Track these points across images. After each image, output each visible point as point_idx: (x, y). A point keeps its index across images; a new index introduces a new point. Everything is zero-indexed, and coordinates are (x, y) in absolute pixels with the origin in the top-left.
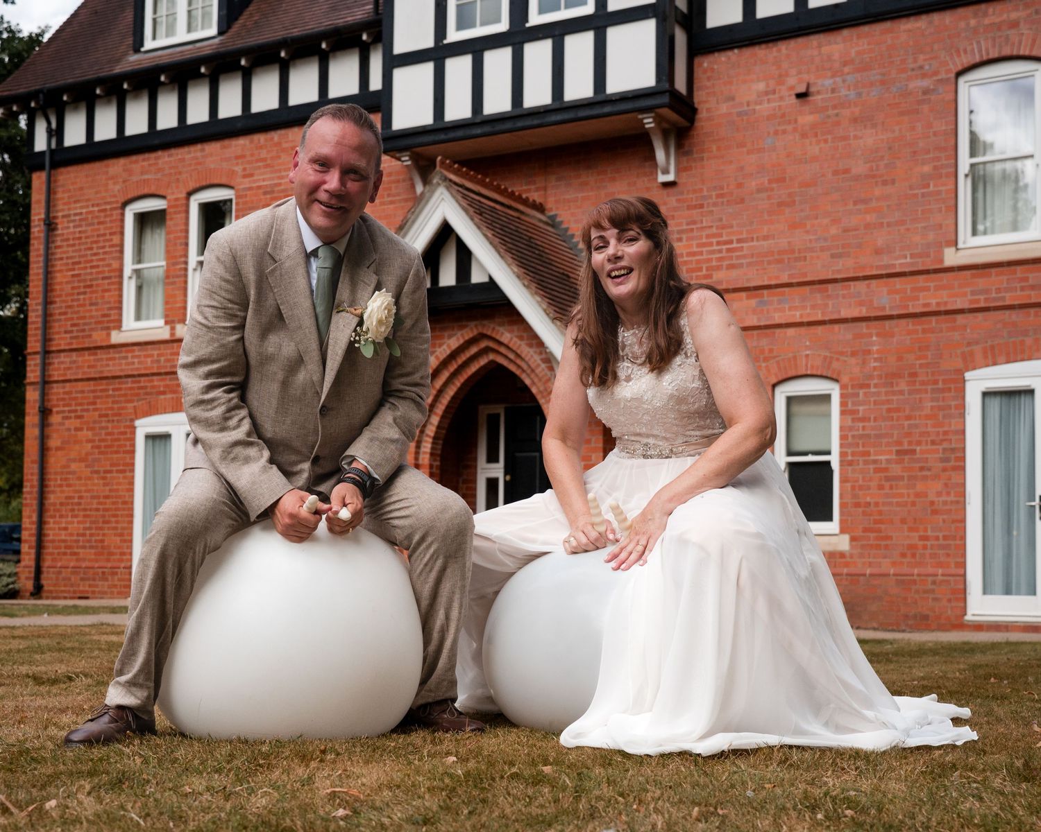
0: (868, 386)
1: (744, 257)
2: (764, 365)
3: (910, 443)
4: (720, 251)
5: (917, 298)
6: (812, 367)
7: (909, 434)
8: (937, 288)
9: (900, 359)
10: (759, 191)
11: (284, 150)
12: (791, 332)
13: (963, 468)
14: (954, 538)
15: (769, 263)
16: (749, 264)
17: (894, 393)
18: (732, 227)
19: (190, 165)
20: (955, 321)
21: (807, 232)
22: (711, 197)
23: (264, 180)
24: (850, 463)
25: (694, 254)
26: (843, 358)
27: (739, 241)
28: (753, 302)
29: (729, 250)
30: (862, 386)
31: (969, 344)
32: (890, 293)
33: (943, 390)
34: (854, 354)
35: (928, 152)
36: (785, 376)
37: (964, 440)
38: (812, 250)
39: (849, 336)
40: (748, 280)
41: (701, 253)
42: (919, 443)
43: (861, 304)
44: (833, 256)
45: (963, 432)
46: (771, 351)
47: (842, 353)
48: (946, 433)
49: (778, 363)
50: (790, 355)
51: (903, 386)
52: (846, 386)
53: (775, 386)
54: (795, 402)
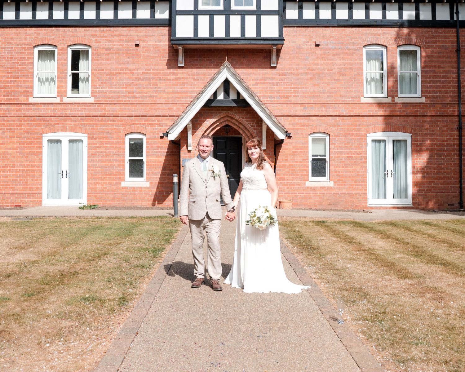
0: (339, 136)
1: (299, 93)
2: (306, 128)
3: (351, 154)
4: (291, 91)
5: (353, 111)
6: (322, 129)
7: (351, 152)
8: (359, 109)
9: (348, 129)
10: (304, 73)
11: (115, 35)
12: (315, 118)
13: (366, 162)
14: (364, 182)
15: (307, 96)
16: (301, 96)
17: (346, 139)
18: (295, 83)
19: (70, 35)
20: (364, 119)
21: (319, 87)
22: (288, 73)
23: (105, 45)
24: (334, 160)
25: (282, 90)
26: (331, 127)
27: (297, 88)
28: (302, 108)
29: (294, 91)
30: (337, 136)
31: (368, 126)
32: (345, 108)
33: (361, 139)
34: (334, 126)
35: (356, 68)
36: (313, 132)
37: (366, 154)
38: (321, 93)
39: (333, 121)
40: (300, 101)
41: (285, 90)
42: (354, 154)
43: (336, 111)
44: (328, 96)
45: (366, 151)
46: (308, 124)
47: (331, 126)
48: (362, 151)
49: (311, 127)
50: (315, 125)
51: (349, 137)
52: (332, 136)
53: (309, 135)
54: (314, 140)
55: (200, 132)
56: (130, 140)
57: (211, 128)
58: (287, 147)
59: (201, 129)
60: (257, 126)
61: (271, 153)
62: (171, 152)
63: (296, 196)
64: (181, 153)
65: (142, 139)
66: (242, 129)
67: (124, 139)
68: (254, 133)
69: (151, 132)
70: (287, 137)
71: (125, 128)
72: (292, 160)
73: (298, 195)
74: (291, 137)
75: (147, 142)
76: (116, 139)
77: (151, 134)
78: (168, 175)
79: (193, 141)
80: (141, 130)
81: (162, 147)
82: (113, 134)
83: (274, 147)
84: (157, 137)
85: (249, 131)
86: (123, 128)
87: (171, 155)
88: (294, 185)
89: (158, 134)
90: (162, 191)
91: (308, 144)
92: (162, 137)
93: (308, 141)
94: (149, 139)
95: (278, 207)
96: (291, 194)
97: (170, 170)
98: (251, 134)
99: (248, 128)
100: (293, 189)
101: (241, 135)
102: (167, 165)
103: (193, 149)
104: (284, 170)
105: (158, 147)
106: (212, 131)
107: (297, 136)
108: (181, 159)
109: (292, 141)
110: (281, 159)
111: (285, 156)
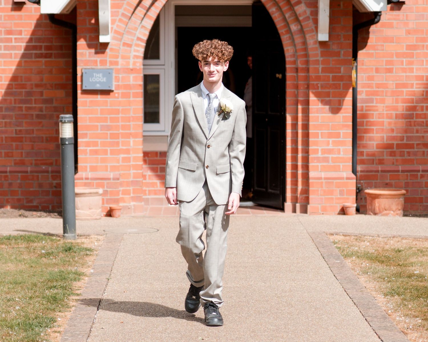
58: (388, 32)
61: (342, 52)
62: (48, 48)
63: (416, 177)
64: (79, 51)
70: (391, 6)
72: (404, 70)
73: (422, 176)
74: (403, 3)
78: (38, 116)
79: (113, 14)
81: (20, 33)
83: (351, 33)
84: (6, 3)
87: (46, 56)
88: (411, 146)
90: (22, 163)
92: (18, 6)
96: (403, 171)
97: (46, 101)
100: (406, 157)
102: (37, 86)
103: (113, 38)
104: (383, 101)
105: (9, 32)
108: (79, 69)
109: (407, 15)
110: (374, 67)
111: (385, 59)
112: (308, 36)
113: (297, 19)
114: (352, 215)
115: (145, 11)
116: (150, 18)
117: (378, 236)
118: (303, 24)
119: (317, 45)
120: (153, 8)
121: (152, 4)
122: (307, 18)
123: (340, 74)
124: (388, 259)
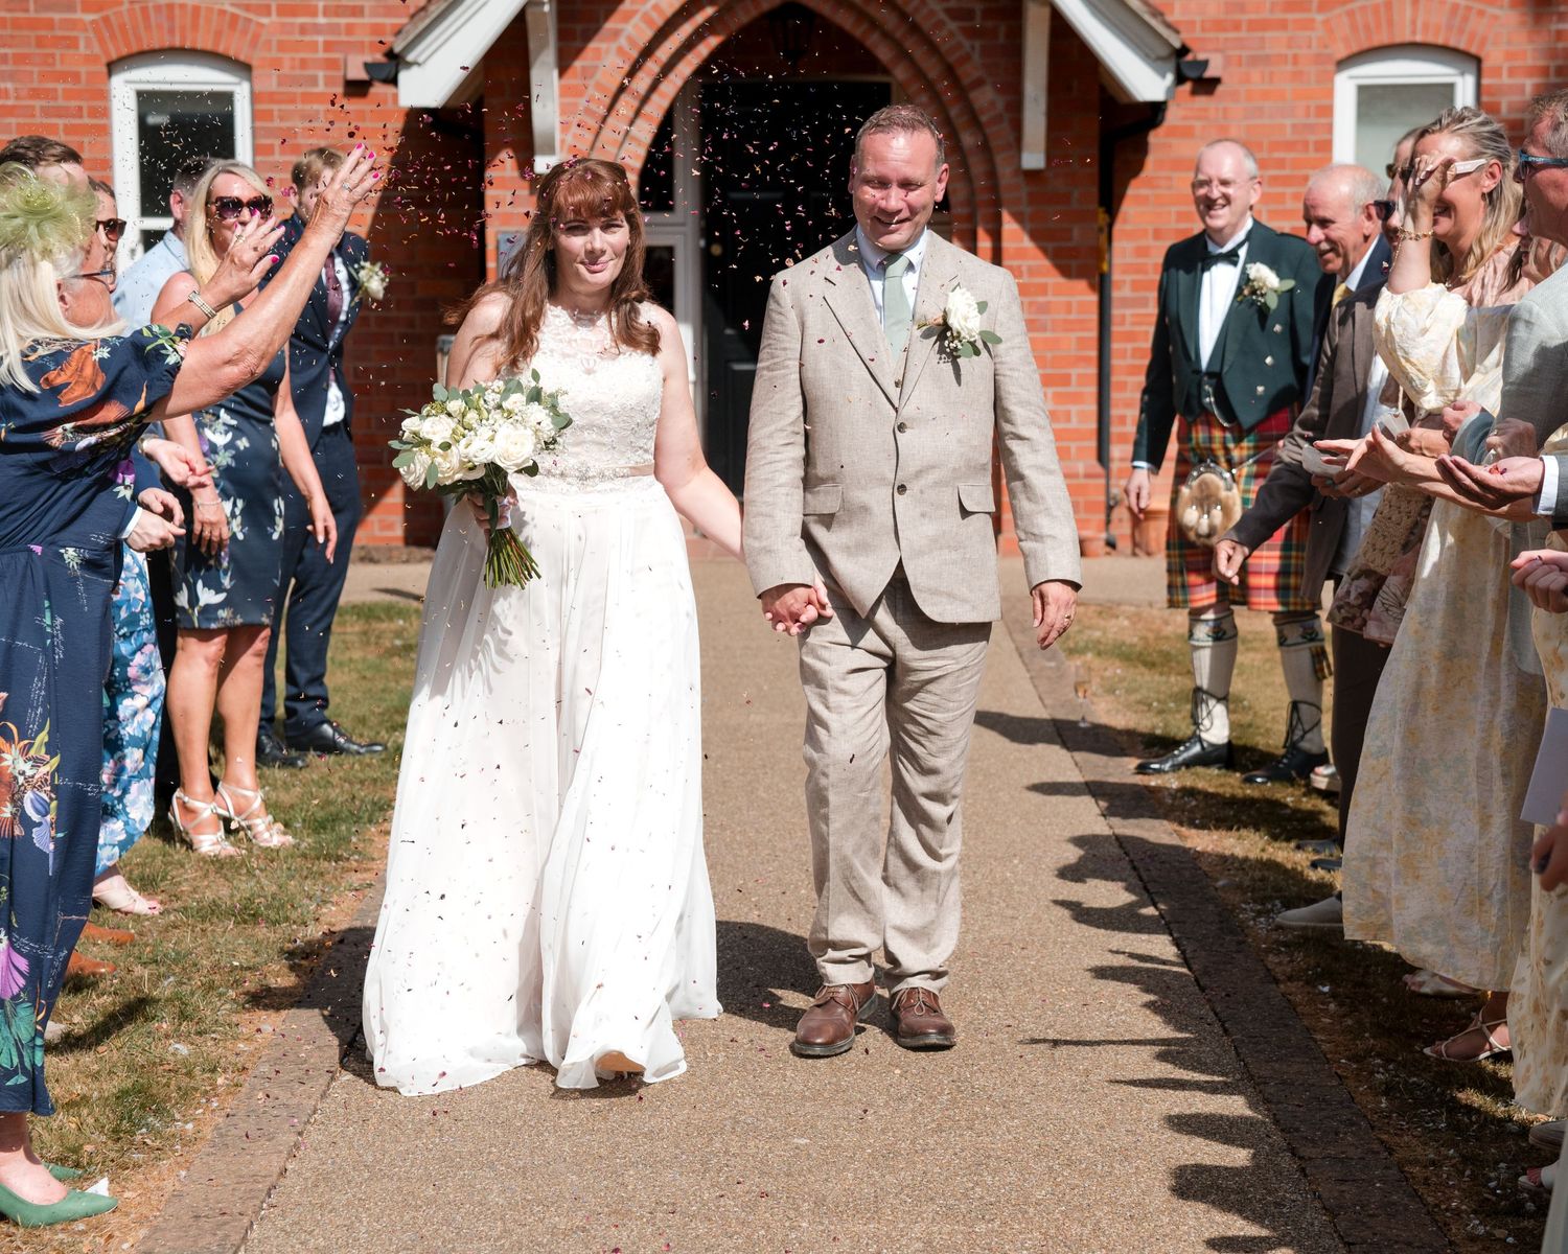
2: (1319, 17)
6: (1426, 27)
26: (1492, 11)
36: (1366, 45)
49: (1351, 14)
52: (1497, 72)
53: (1344, 63)
54: (1370, 97)
55: (608, 55)
56: (147, 100)
57: (686, 30)
58: (1181, 148)
59: (616, 34)
60: (987, 14)
61: (1076, 194)
64: (491, 194)
65: (227, 98)
66: (887, 35)
67: (104, 95)
68: (967, 58)
69: (283, 46)
70: (1188, 86)
71: (106, 20)
74: (1216, 81)
75: (256, 116)
76: (50, 94)
77: (287, 64)
79: (565, 110)
80: (218, 34)
82: (20, 59)
83: (1097, 152)
84: (329, 81)
85: (933, 49)
86: (89, 17)
89: (331, 64)
91: (1329, 128)
92: (356, 89)
93: (1327, 111)
94: (272, 97)
95: (1125, 545)
98: (950, 71)
99: (926, 26)
101: (886, 71)
106: (688, 46)
107: (1255, 74)
108: (491, 232)
109: (1225, 109)
110: (1150, 227)
111: (1174, 209)
112: (999, 159)
113: (974, 121)
114: (1096, 555)
115: (636, 104)
116: (649, 118)
117: (1151, 605)
118: (988, 131)
119: (1020, 180)
120: (655, 97)
121: (654, 87)
122: (998, 119)
123: (1069, 244)
124: (1167, 657)
